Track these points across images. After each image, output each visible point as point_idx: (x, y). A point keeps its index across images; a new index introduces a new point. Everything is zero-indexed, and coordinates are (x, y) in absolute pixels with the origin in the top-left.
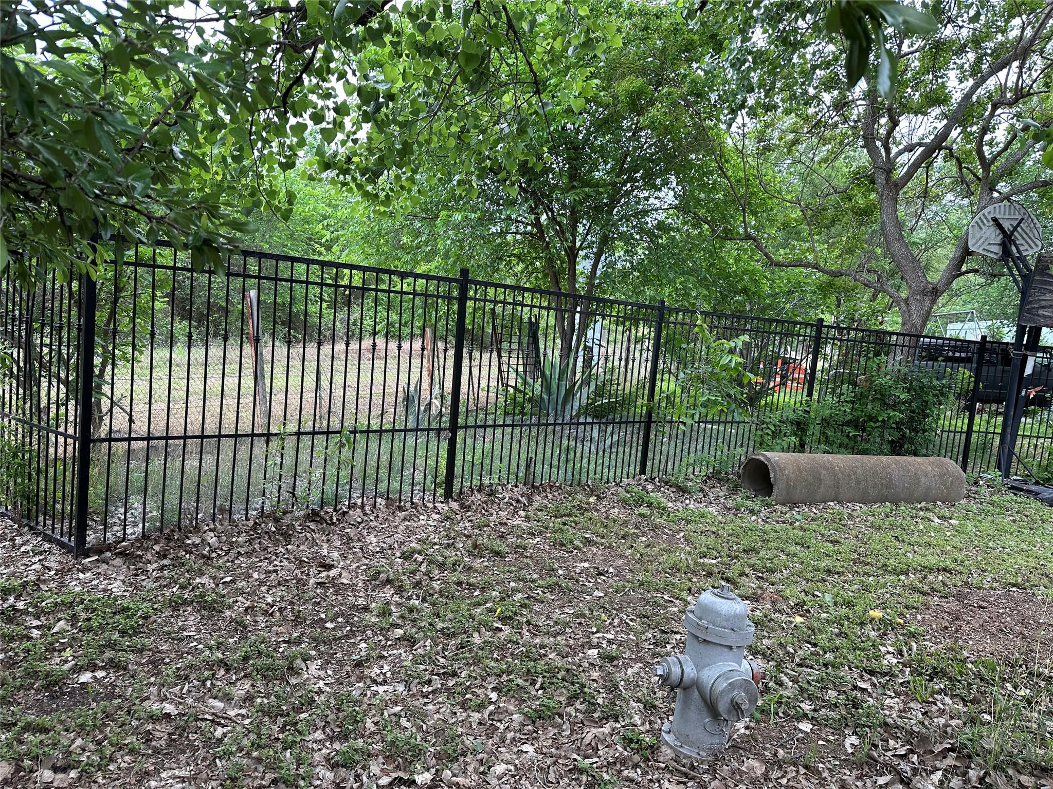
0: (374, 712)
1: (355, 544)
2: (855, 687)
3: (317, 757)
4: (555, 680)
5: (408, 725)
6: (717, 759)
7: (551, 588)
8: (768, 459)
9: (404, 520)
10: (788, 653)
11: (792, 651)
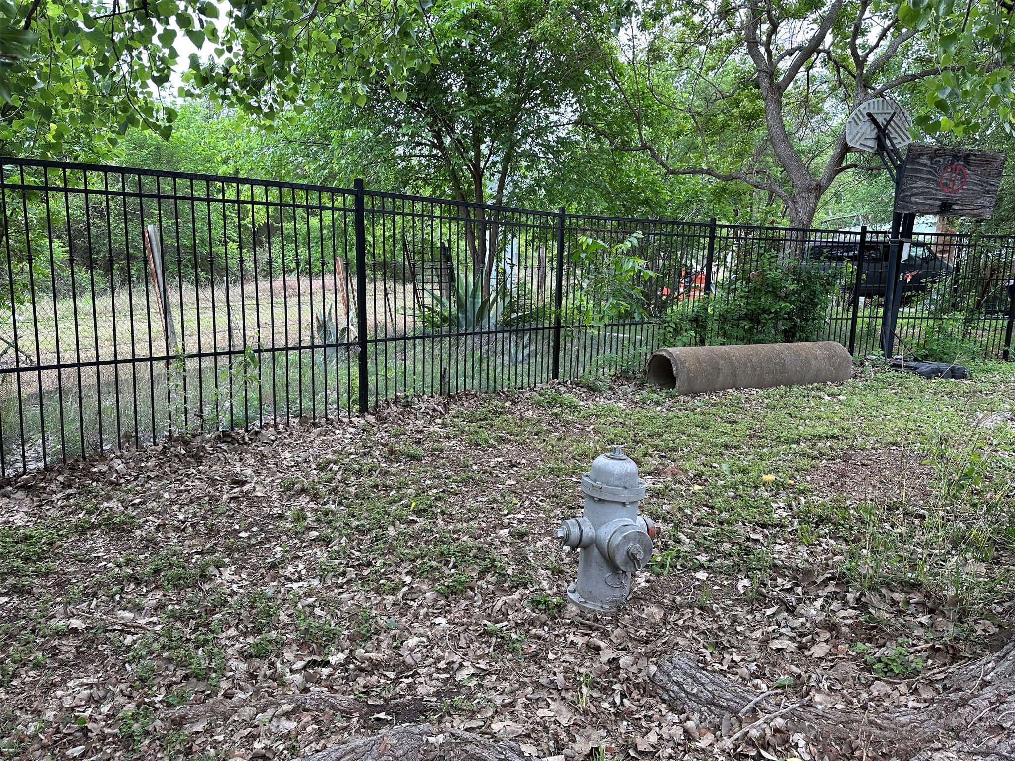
0: (287, 605)
1: (269, 461)
2: (748, 539)
3: (230, 651)
4: (466, 558)
5: (322, 613)
6: (619, 610)
7: (465, 482)
8: (670, 354)
9: (320, 435)
10: (686, 515)
11: (690, 513)
